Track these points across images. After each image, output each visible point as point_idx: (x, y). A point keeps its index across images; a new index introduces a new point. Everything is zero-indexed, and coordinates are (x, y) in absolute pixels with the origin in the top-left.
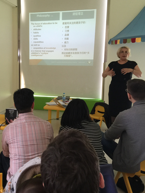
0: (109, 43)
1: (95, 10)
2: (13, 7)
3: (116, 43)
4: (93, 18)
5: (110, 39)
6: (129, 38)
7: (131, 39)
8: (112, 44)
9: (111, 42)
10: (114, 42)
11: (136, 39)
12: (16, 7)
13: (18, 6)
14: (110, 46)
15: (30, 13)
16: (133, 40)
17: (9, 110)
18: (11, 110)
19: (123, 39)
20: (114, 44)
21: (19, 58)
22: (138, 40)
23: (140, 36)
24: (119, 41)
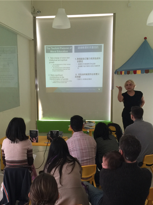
0: (115, 73)
1: (103, 45)
2: (30, 41)
3: (121, 74)
4: (101, 51)
5: (116, 70)
6: (132, 70)
7: (133, 71)
8: (118, 74)
9: (117, 72)
10: (119, 72)
11: (137, 71)
12: (33, 40)
13: (34, 40)
14: (116, 76)
15: (45, 46)
16: (135, 72)
17: (53, 132)
18: (54, 132)
19: (127, 71)
20: (119, 75)
21: (36, 86)
22: (139, 72)
23: (140, 69)
24: (123, 72)
